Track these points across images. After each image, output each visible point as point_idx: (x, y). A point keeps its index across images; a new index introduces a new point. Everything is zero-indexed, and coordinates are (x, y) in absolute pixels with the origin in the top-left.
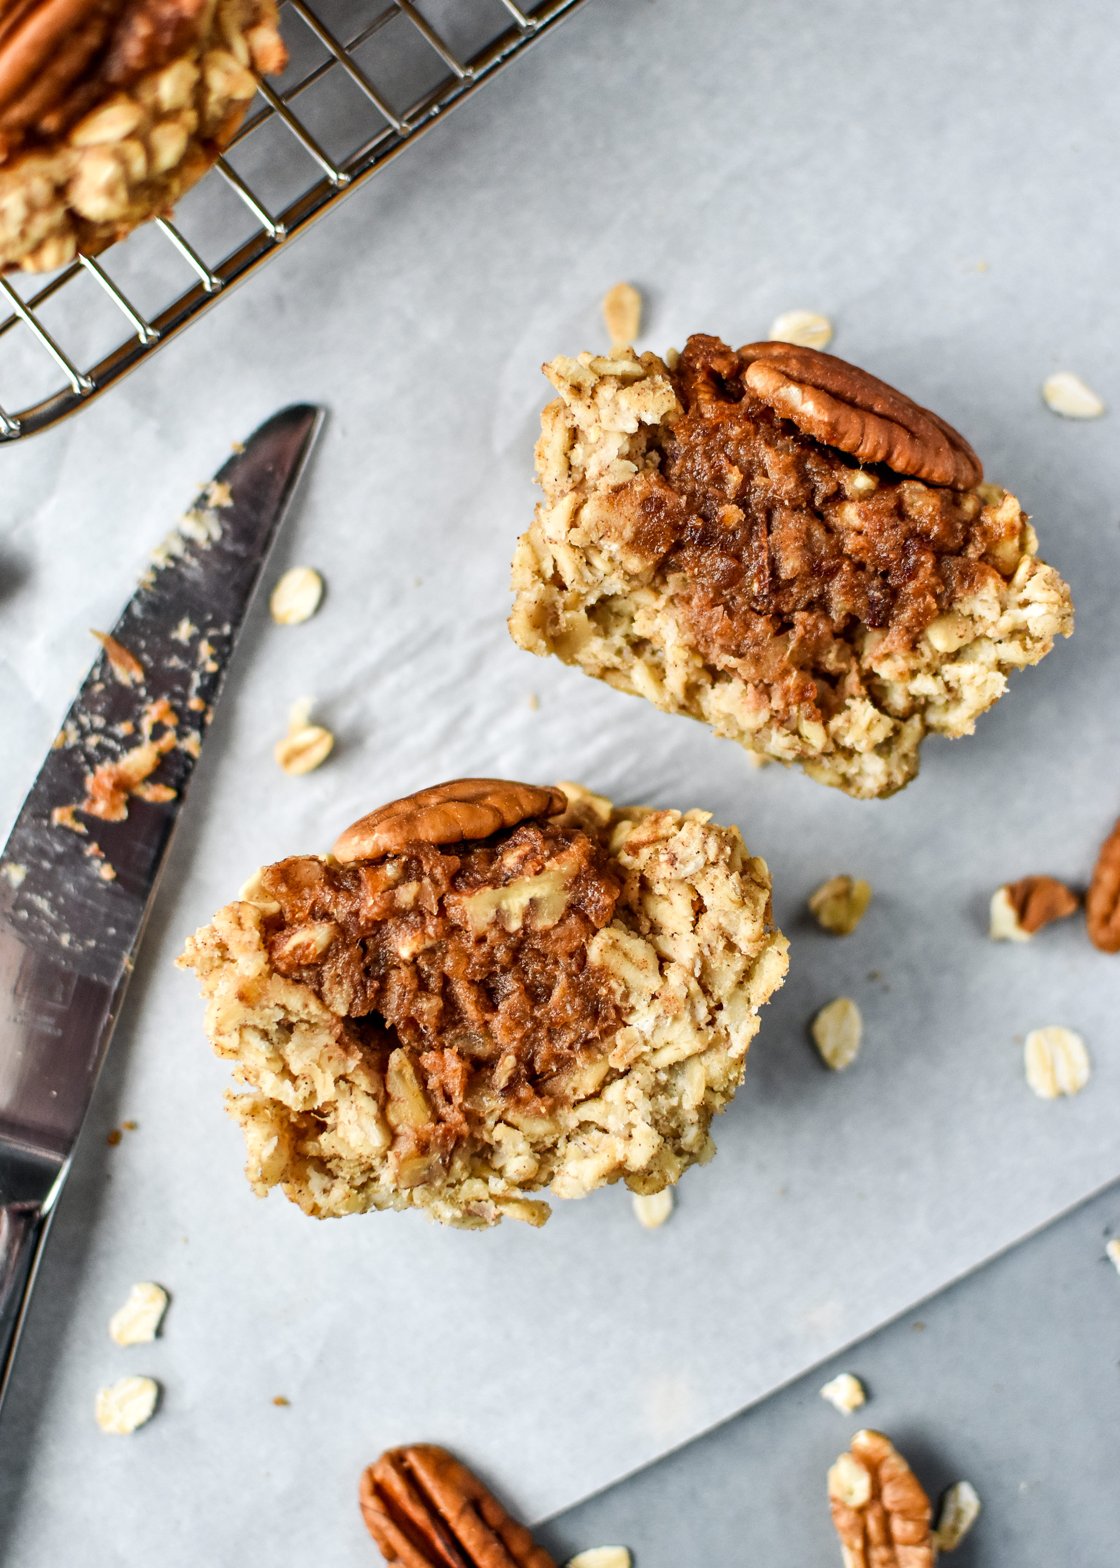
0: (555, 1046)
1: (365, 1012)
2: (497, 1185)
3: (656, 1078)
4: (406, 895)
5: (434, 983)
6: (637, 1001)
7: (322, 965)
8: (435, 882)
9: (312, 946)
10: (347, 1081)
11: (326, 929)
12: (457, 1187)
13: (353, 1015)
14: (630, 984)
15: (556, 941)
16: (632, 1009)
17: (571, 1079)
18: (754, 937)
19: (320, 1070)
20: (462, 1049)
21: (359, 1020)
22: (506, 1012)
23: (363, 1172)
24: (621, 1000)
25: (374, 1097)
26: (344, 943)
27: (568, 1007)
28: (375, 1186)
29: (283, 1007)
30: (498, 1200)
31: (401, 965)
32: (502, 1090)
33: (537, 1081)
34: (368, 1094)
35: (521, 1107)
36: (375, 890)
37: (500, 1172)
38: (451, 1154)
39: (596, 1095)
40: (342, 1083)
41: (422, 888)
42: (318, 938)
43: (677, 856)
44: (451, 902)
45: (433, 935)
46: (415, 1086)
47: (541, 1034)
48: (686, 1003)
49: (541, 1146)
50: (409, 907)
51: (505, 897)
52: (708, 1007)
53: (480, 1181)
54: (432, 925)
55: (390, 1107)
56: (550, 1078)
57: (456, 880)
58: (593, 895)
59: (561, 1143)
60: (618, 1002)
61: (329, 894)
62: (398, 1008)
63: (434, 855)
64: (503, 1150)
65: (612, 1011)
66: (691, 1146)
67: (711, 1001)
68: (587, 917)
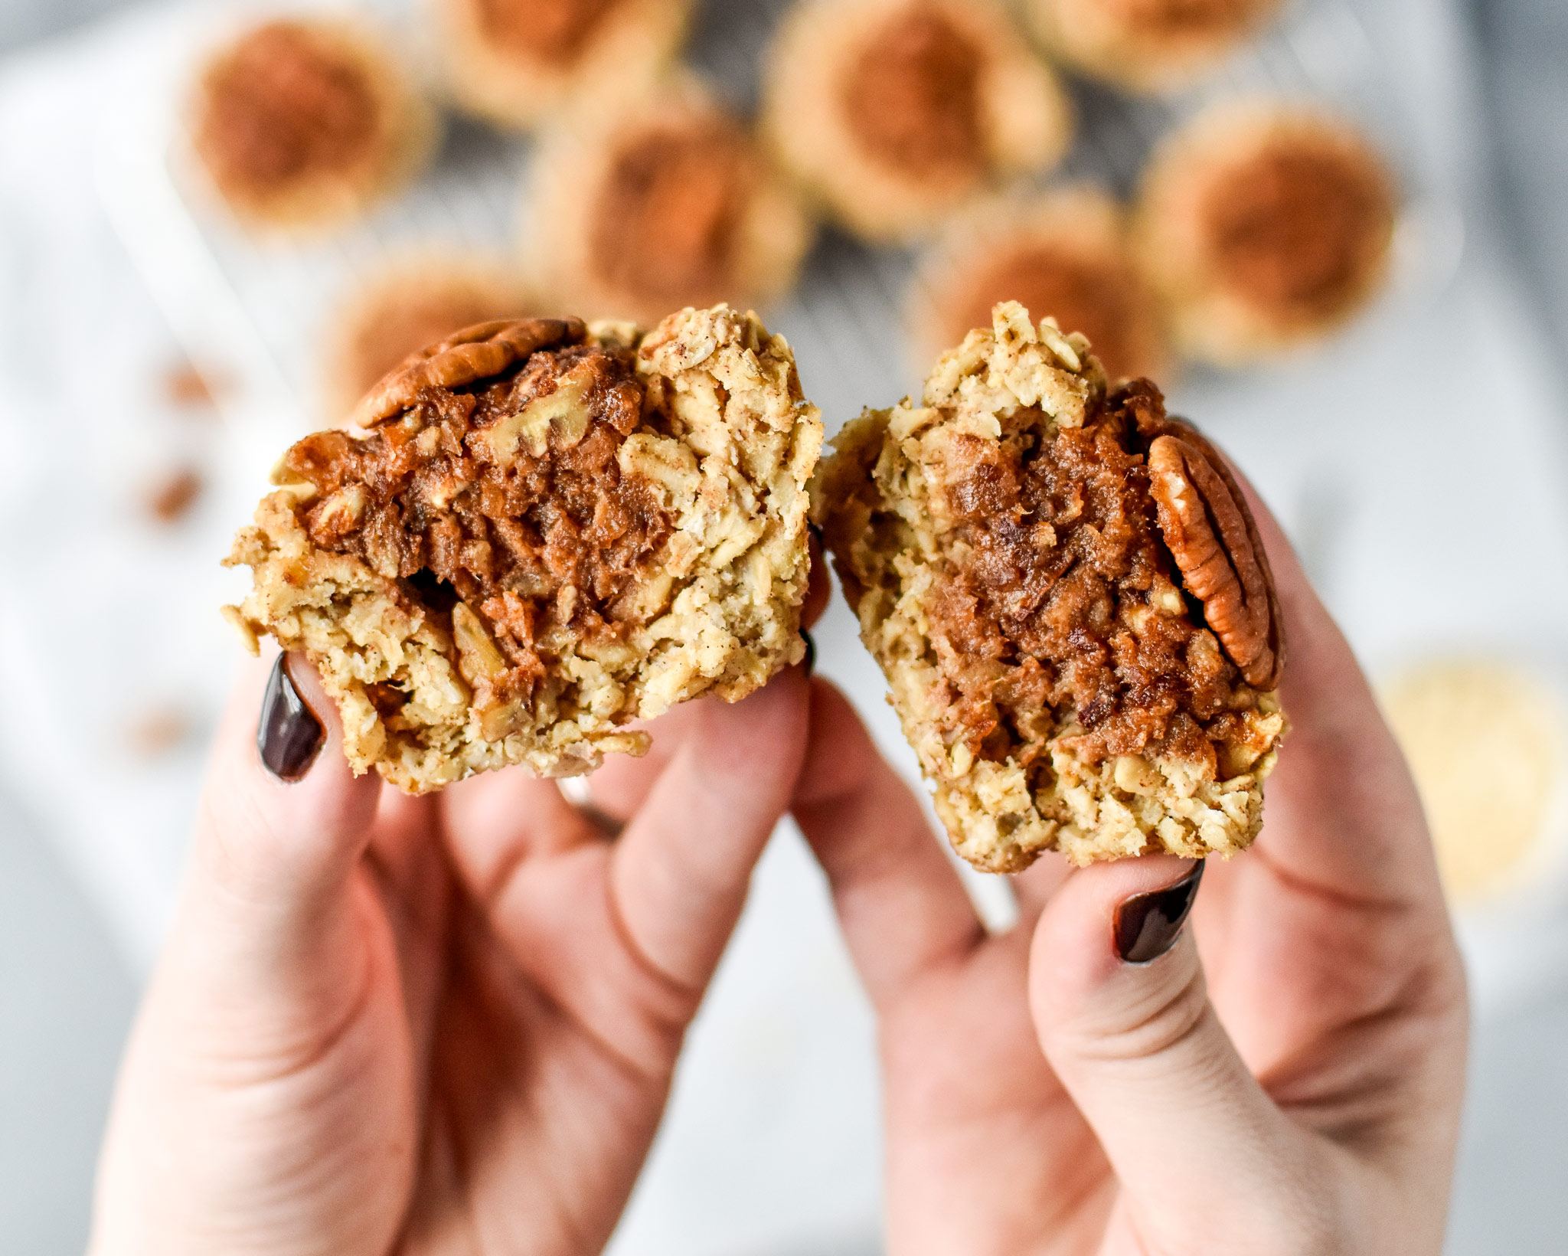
0: (610, 568)
1: (415, 570)
2: (587, 723)
3: (721, 580)
4: (427, 442)
5: (477, 528)
6: (681, 503)
7: (362, 530)
8: (454, 424)
9: (346, 513)
10: (414, 643)
11: (355, 492)
12: (548, 732)
13: (405, 574)
14: (670, 488)
15: (586, 457)
16: (679, 513)
17: (635, 599)
18: (781, 411)
19: (384, 636)
20: (522, 591)
21: (411, 578)
22: (554, 543)
23: (453, 737)
24: (665, 505)
25: (446, 655)
26: (377, 504)
27: (613, 524)
28: (467, 749)
29: (333, 581)
30: (592, 737)
31: (440, 516)
32: (569, 623)
33: (604, 608)
34: (438, 653)
35: (593, 637)
36: (396, 445)
37: (588, 709)
38: (533, 697)
39: (666, 611)
40: (409, 646)
41: (441, 432)
42: (349, 503)
43: (685, 345)
44: (472, 440)
45: (462, 477)
46: (484, 636)
47: (595, 558)
48: (729, 493)
49: (623, 674)
50: (432, 454)
51: (525, 423)
52: (754, 494)
53: (570, 722)
54: (458, 466)
55: (462, 662)
56: (616, 602)
57: (474, 417)
58: (612, 403)
59: (641, 668)
60: (663, 509)
61: (353, 459)
62: (446, 561)
63: (447, 397)
64: (584, 686)
65: (659, 518)
66: (774, 643)
67: (756, 487)
68: (611, 427)
